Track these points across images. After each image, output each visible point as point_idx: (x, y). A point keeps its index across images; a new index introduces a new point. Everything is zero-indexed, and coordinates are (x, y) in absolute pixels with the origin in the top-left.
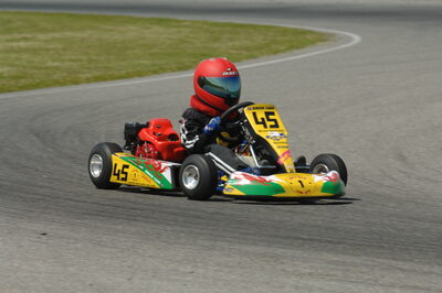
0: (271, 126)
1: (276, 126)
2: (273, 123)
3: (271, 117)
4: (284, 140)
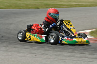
0: (70, 26)
1: (71, 26)
2: (70, 25)
3: (70, 23)
4: (74, 29)
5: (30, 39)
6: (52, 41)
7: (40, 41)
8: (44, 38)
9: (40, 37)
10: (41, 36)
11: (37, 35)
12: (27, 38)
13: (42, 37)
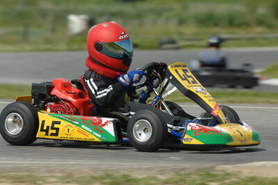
5: (57, 134)
6: (143, 137)
7: (97, 140)
8: (110, 129)
9: (96, 124)
10: (101, 122)
11: (83, 120)
12: (42, 130)
13: (104, 125)
